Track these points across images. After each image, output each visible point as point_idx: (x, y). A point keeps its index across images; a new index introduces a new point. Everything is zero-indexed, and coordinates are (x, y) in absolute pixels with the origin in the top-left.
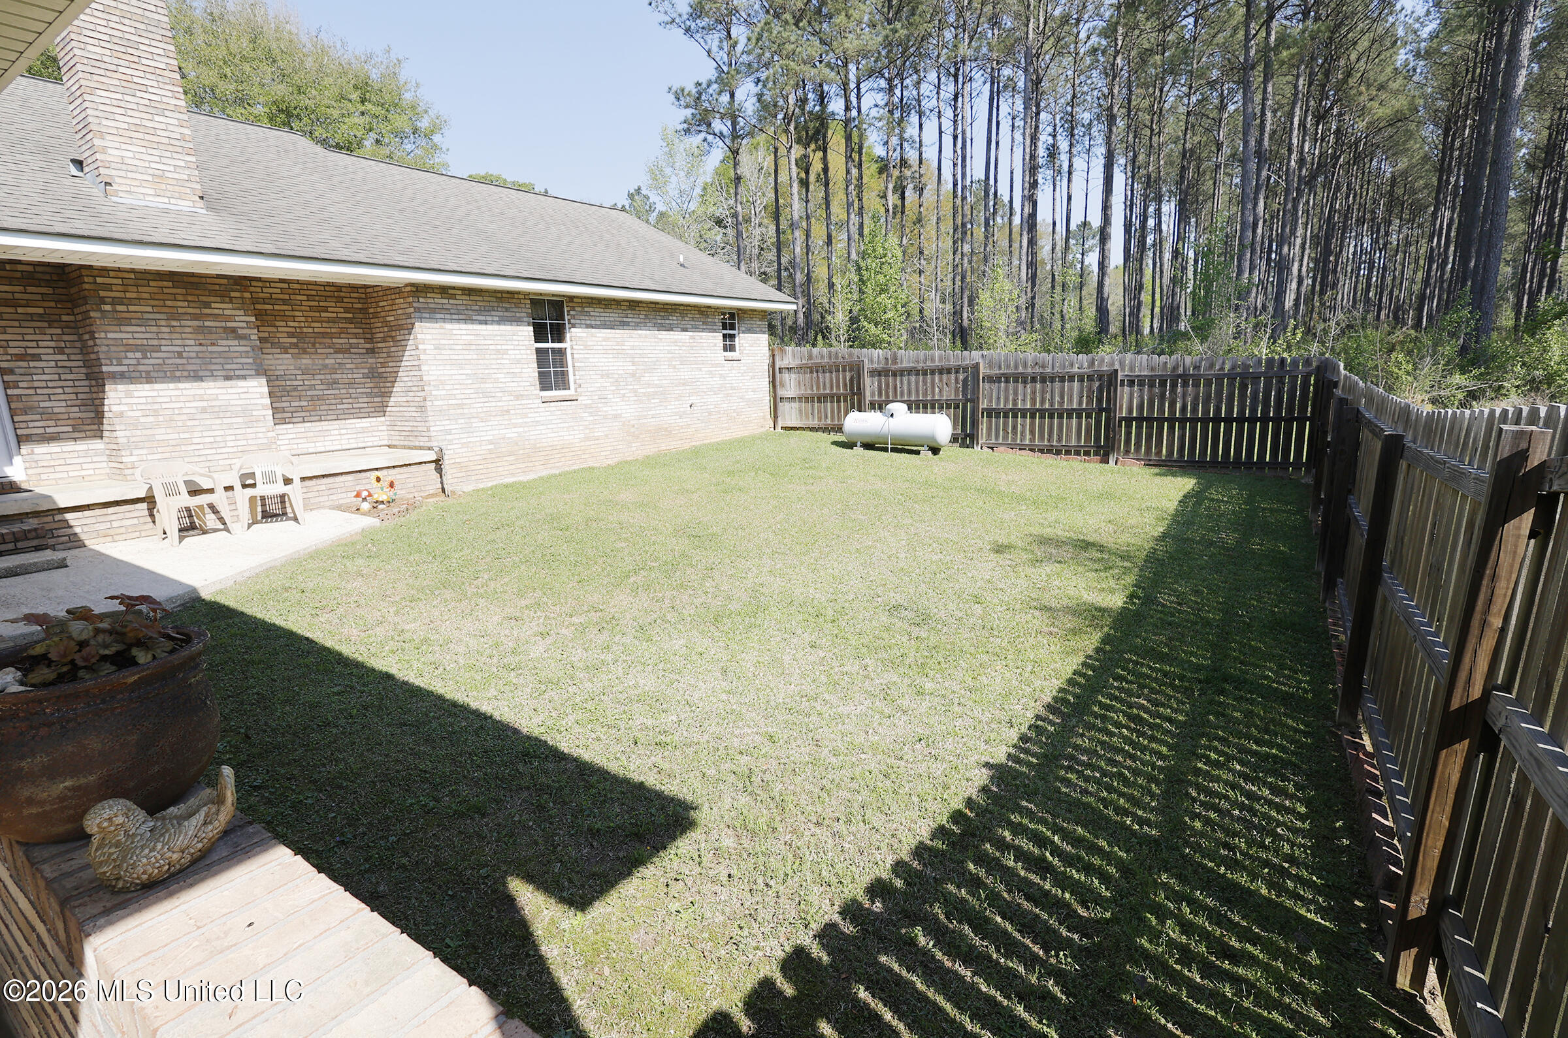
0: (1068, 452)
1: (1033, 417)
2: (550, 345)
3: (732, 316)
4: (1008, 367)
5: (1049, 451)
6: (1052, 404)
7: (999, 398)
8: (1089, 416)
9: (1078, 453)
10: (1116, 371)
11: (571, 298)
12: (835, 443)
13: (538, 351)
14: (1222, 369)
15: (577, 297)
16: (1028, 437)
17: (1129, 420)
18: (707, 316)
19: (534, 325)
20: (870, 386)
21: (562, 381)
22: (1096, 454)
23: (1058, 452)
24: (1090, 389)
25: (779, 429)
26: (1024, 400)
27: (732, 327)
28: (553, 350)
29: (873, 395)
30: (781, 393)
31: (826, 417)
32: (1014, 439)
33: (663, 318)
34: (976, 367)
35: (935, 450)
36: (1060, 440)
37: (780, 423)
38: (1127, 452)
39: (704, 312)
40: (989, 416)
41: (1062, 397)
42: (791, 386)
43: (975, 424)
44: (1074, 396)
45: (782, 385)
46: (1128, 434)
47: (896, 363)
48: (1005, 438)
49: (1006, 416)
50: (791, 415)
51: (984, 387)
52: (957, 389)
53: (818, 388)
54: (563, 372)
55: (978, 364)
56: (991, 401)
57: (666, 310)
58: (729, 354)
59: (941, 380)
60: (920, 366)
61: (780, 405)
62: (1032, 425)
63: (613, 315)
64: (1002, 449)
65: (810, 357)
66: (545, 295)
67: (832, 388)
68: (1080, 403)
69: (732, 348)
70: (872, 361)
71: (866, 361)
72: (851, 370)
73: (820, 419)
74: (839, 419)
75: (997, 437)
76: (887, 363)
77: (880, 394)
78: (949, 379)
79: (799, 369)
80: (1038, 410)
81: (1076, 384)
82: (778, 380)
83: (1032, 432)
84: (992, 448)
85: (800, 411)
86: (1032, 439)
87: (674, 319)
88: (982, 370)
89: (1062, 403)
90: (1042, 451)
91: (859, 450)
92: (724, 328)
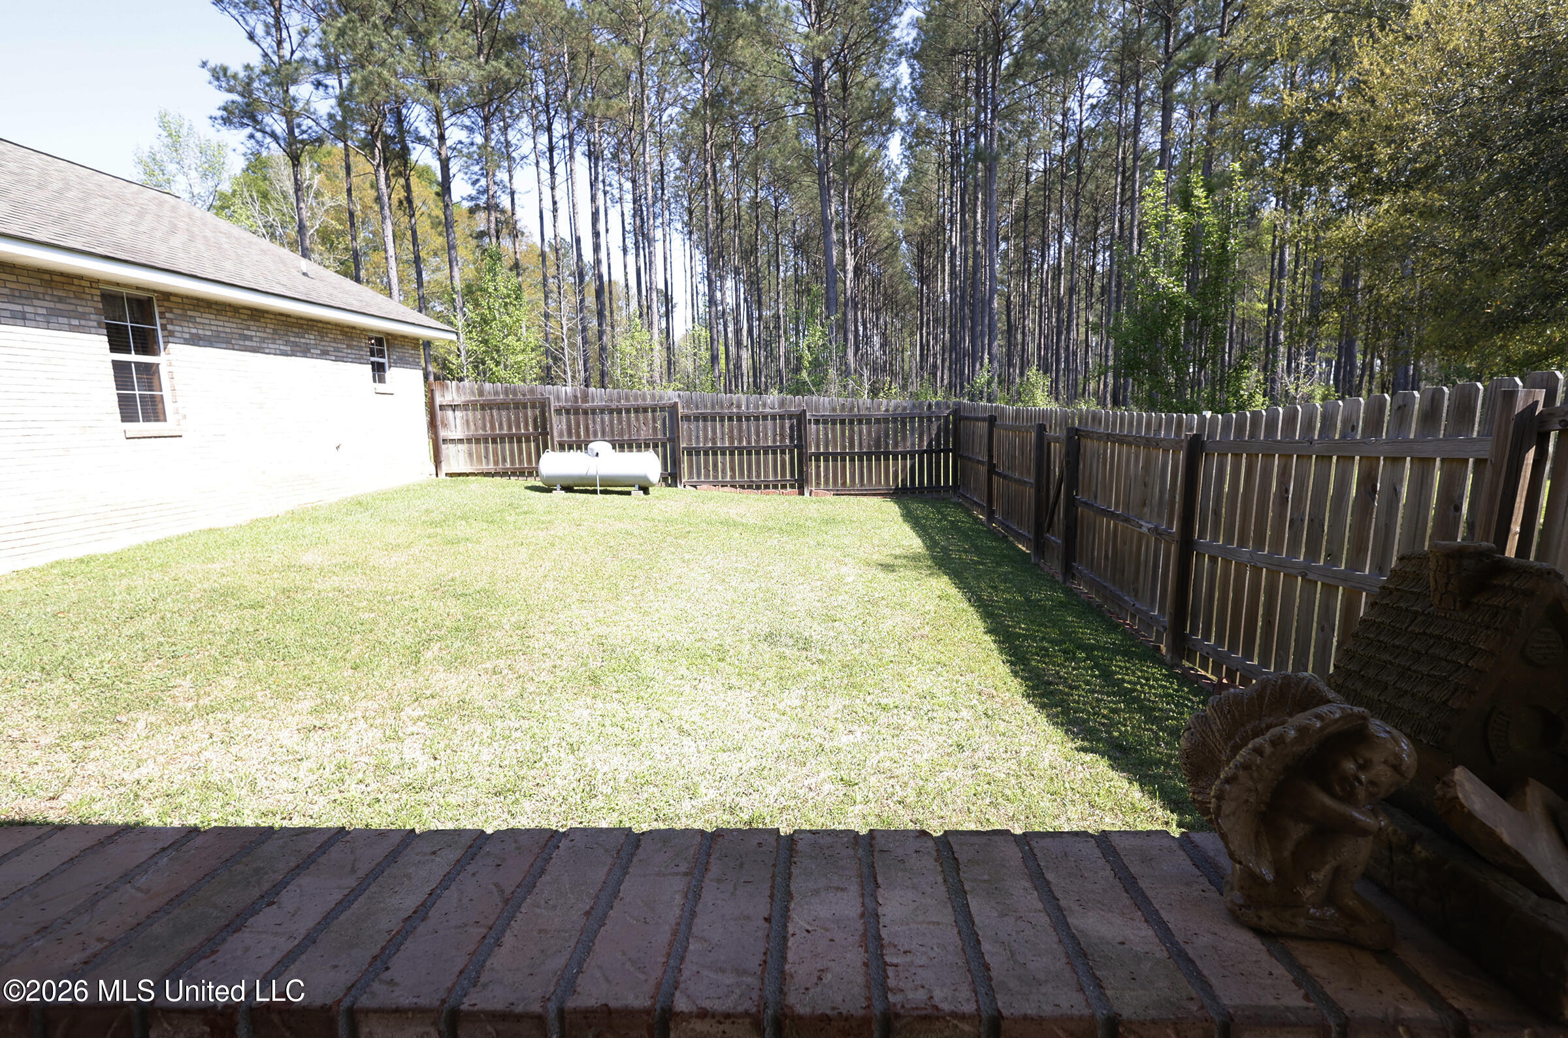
0: (767, 487)
1: (732, 454)
2: (133, 357)
3: (379, 341)
4: (706, 407)
5: (750, 487)
6: (749, 442)
7: (698, 437)
8: (783, 452)
9: (775, 487)
10: (804, 411)
11: (166, 296)
12: (527, 488)
13: (116, 364)
14: (887, 410)
15: (176, 295)
16: (729, 473)
17: (817, 457)
18: (352, 338)
19: (109, 327)
20: (558, 424)
21: (153, 410)
22: (792, 486)
23: (758, 487)
24: (782, 427)
25: (442, 475)
26: (723, 439)
27: (381, 354)
28: (137, 364)
29: (561, 434)
30: (443, 433)
31: (504, 460)
32: (716, 477)
33: (297, 335)
34: (674, 407)
35: (645, 490)
36: (758, 476)
37: (445, 468)
38: (818, 484)
39: (348, 333)
40: (690, 454)
41: (758, 435)
42: (456, 426)
43: (676, 463)
44: (769, 435)
45: (445, 425)
46: (818, 467)
47: (587, 402)
48: (707, 475)
49: (706, 454)
50: (457, 458)
51: (684, 426)
52: (655, 429)
53: (493, 428)
54: (152, 397)
55: (676, 403)
56: (690, 440)
57: (301, 326)
58: (380, 387)
59: (637, 419)
60: (614, 405)
61: (444, 447)
62: (732, 461)
63: (228, 326)
64: (705, 486)
65: (481, 393)
66: (126, 286)
67: (510, 428)
68: (774, 441)
69: (382, 380)
70: (558, 399)
71: (552, 398)
72: (533, 407)
73: (496, 463)
74: (530, 460)
75: (699, 476)
76: (576, 401)
77: (570, 434)
78: (646, 418)
79: (465, 407)
80: (736, 448)
81: (769, 423)
82: (439, 418)
83: (733, 469)
84: (695, 487)
85: (470, 455)
86: (733, 476)
87: (310, 339)
88: (680, 410)
89: (757, 441)
90: (742, 487)
91: (559, 494)
92: (372, 355)
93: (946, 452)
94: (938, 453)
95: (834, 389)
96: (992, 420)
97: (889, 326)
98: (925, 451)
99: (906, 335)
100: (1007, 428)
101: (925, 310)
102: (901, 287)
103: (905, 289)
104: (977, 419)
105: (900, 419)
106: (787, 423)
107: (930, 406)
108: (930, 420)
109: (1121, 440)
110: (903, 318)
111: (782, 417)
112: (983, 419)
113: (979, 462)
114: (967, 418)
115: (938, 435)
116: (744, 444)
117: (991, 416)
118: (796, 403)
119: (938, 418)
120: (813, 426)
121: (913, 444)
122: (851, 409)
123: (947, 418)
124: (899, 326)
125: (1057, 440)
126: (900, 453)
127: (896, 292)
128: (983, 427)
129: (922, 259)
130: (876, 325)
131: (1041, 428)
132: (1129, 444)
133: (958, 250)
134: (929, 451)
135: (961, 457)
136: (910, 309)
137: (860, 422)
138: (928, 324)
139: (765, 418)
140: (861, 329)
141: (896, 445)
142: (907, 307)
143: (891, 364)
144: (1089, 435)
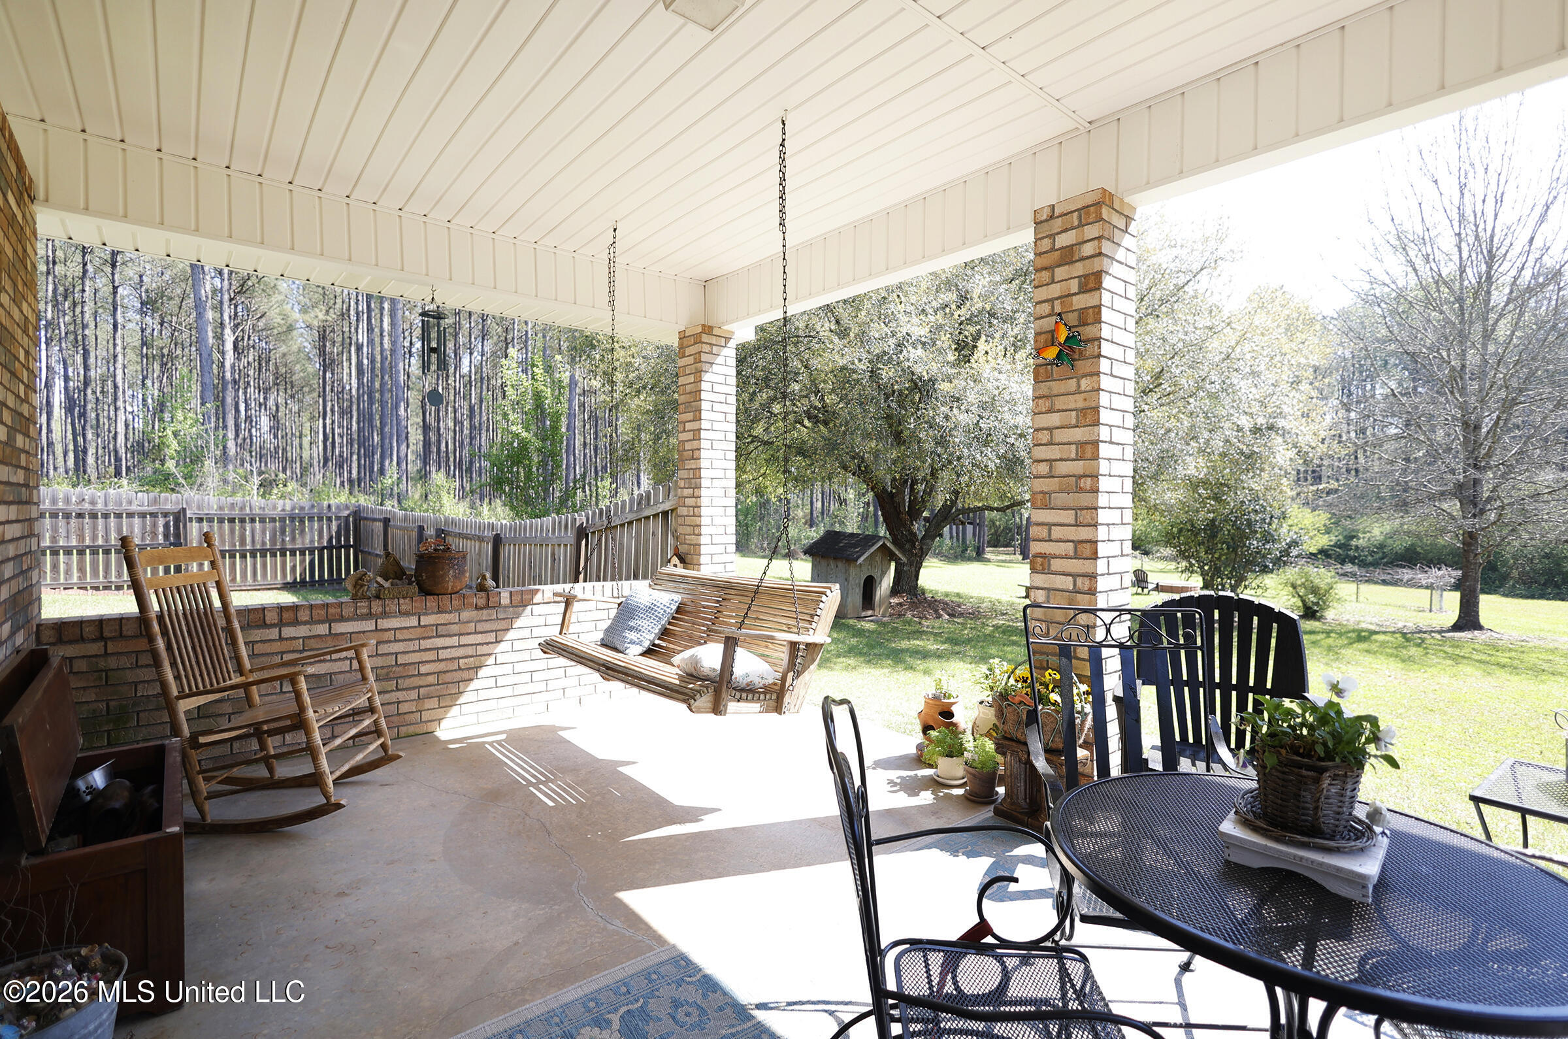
14: (283, 510)
93: (347, 547)
94: (339, 548)
95: (212, 482)
96: (386, 522)
97: (282, 409)
98: (324, 548)
99: (305, 419)
100: (397, 528)
101: (328, 398)
102: (298, 367)
103: (303, 371)
104: (375, 520)
105: (297, 519)
106: (161, 522)
107: (329, 506)
108: (329, 519)
109: (466, 537)
110: (300, 401)
111: (153, 515)
112: (380, 520)
113: (377, 555)
114: (366, 519)
115: (338, 533)
116: (100, 542)
117: (385, 518)
118: (170, 502)
119: (338, 518)
120: (195, 525)
121: (312, 541)
122: (242, 509)
123: (347, 518)
124: (295, 408)
125: (431, 537)
126: (299, 549)
127: (292, 373)
128: (379, 526)
129: (325, 346)
130: (263, 405)
131: (421, 528)
132: (471, 539)
133: (365, 349)
134: (330, 547)
135: (362, 552)
136: (310, 392)
137: (253, 520)
138: (332, 411)
139: (130, 515)
140: (242, 407)
141: (293, 539)
142: (306, 389)
143: (284, 450)
144: (448, 533)
